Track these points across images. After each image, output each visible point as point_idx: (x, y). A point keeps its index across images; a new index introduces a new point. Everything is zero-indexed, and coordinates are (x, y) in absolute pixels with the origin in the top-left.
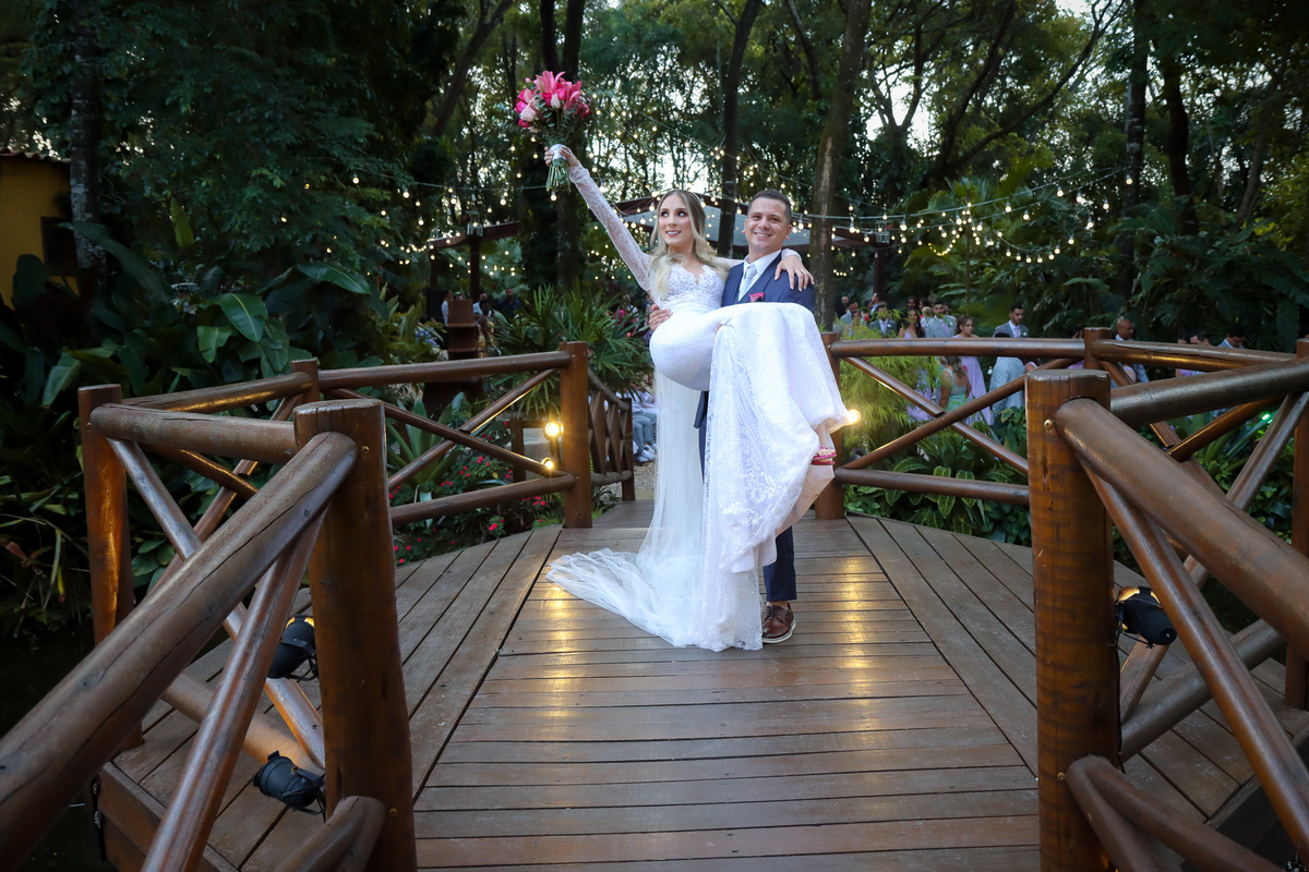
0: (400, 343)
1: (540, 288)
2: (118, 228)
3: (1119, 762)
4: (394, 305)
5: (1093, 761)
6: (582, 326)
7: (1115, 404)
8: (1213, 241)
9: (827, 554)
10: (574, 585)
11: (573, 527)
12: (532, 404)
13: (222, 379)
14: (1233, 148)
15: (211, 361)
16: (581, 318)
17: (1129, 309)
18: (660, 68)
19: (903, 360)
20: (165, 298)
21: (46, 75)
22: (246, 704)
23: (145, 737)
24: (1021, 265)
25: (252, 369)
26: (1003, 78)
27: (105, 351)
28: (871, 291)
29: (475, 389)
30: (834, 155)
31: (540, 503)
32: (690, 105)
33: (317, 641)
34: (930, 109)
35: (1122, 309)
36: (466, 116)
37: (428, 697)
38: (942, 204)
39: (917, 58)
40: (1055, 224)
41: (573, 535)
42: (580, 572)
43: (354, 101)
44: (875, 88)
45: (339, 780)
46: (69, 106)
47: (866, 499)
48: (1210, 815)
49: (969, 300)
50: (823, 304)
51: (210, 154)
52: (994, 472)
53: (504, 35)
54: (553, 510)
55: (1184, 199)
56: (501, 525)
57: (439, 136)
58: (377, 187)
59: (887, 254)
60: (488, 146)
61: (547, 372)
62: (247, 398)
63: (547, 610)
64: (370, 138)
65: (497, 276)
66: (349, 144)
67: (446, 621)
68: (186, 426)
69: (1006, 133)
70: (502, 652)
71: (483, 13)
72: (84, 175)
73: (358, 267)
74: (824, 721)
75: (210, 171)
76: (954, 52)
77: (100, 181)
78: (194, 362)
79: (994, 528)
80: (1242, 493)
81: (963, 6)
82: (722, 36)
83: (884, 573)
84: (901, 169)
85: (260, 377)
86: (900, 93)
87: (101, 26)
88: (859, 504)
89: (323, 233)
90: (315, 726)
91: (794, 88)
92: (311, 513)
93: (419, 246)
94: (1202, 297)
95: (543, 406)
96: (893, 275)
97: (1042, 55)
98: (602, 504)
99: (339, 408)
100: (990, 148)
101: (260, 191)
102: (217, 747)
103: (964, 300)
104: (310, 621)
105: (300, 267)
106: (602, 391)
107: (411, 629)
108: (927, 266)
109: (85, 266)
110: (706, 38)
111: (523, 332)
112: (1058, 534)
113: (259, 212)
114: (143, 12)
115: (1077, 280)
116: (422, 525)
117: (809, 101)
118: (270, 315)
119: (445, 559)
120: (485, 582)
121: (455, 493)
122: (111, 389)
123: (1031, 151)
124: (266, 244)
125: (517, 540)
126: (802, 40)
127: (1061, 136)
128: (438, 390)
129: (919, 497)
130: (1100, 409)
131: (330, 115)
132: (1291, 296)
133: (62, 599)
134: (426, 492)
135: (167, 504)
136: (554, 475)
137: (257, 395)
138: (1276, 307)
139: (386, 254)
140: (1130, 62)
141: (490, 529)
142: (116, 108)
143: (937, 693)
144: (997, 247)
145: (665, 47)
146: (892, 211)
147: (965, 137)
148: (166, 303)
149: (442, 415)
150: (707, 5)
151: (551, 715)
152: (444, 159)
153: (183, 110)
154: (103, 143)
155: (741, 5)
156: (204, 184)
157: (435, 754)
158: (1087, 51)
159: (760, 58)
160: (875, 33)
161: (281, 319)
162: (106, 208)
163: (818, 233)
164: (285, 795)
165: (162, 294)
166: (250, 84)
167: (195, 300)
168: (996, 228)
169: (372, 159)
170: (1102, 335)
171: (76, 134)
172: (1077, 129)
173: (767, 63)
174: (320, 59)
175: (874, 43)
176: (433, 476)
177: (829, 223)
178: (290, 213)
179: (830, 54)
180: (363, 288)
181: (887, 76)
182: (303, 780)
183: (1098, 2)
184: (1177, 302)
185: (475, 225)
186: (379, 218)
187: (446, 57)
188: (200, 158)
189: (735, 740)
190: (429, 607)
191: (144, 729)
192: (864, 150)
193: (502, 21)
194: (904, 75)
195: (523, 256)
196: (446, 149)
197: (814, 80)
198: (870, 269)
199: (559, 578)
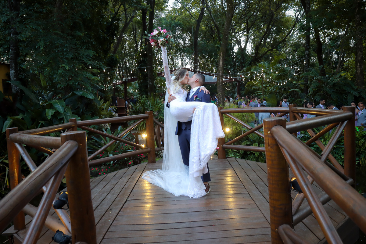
0: (104, 112)
1: (142, 96)
2: (24, 82)
3: (292, 226)
4: (102, 101)
5: (285, 226)
6: (154, 106)
8: (330, 78)
9: (221, 169)
10: (150, 179)
11: (150, 163)
12: (140, 128)
13: (53, 124)
14: (336, 52)
15: (50, 119)
16: (154, 104)
17: (307, 97)
18: (177, 34)
19: (244, 114)
20: (37, 101)
21: (3, 40)
22: (43, 218)
23: (26, 226)
24: (277, 86)
25: (61, 121)
26: (272, 34)
27: (20, 117)
28: (237, 94)
29: (125, 124)
30: (223, 57)
31: (143, 156)
32: (185, 43)
33: (68, 198)
34: (251, 43)
35: (305, 98)
36: (123, 48)
37: (106, 213)
38: (255, 69)
39: (247, 29)
40: (286, 74)
41: (150, 165)
42: (151, 176)
43: (90, 45)
44: (236, 38)
45: (75, 237)
46: (9, 48)
47: (234, 153)
48: (321, 240)
49: (263, 96)
51: (49, 61)
53: (133, 25)
54: (146, 158)
55: (321, 66)
56: (132, 163)
57: (115, 54)
58: (96, 69)
59: (241, 84)
60: (129, 56)
61: (142, 120)
62: (55, 130)
63: (144, 187)
64: (94, 55)
65: (132, 92)
66: (88, 57)
67: (113, 191)
68: (34, 139)
69: (273, 49)
70: (128, 199)
71: (126, 19)
72: (14, 68)
73: (91, 91)
74: (217, 216)
75: (49, 66)
76: (257, 27)
77: (18, 69)
78: (45, 119)
80: (328, 150)
81: (260, 14)
82: (193, 24)
83: (236, 174)
84: (244, 60)
85: (63, 123)
86: (243, 39)
87: (17, 27)
88: (233, 154)
89: (81, 82)
90: (70, 222)
91: (214, 38)
92: (64, 163)
93: (110, 84)
94: (327, 94)
95: (144, 129)
96: (242, 89)
97: (282, 27)
99: (73, 133)
100: (268, 53)
101: (63, 71)
102: (35, 229)
103: (262, 96)
104: (67, 193)
105: (74, 92)
106: (159, 124)
107: (103, 194)
108: (251, 87)
109: (14, 93)
110: (189, 25)
111: (138, 109)
112: (273, 162)
113: (63, 77)
114: (29, 22)
115: (292, 90)
116: (110, 163)
117: (218, 42)
118: (66, 105)
119: (113, 174)
120: (125, 180)
121: (119, 154)
122: (15, 129)
123: (280, 54)
124: (65, 85)
125: (136, 166)
126: (215, 25)
127: (288, 50)
128: (114, 125)
130: (283, 128)
131: (84, 49)
132: (351, 93)
133: (8, 187)
134: (111, 154)
135: (30, 161)
136: (145, 149)
137: (58, 129)
138: (347, 96)
139: (100, 87)
140: (305, 29)
141: (129, 164)
142: (22, 49)
143: (248, 207)
144: (270, 81)
145: (178, 28)
146: (241, 72)
147: (261, 51)
148: (37, 103)
149: (115, 132)
150: (189, 16)
151: (143, 216)
152: (116, 60)
153: (41, 49)
154: (19, 58)
155: (198, 16)
156: (47, 69)
157: (107, 229)
158: (294, 26)
159: (204, 30)
160: (236, 22)
161: (70, 106)
162: (20, 76)
163: (219, 79)
164: (61, 242)
165: (36, 100)
166: (60, 41)
167: (46, 101)
168: (270, 76)
169: (95, 61)
170: (295, 106)
171: (11, 56)
172: (293, 48)
173: (206, 32)
174: (80, 34)
175: (235, 25)
176: (113, 149)
177: (223, 76)
178: (72, 77)
179: (223, 29)
180: (93, 97)
181: (239, 34)
182: (66, 238)
183: (297, 12)
184: (320, 95)
185: (125, 78)
186: (97, 78)
187: (116, 32)
188: (46, 62)
189: (192, 222)
190: (108, 187)
191: (26, 224)
192: (233, 55)
193: (132, 21)
194: (244, 34)
195: (139, 87)
196: (117, 57)
197: (219, 36)
198: (236, 88)
199: (146, 178)
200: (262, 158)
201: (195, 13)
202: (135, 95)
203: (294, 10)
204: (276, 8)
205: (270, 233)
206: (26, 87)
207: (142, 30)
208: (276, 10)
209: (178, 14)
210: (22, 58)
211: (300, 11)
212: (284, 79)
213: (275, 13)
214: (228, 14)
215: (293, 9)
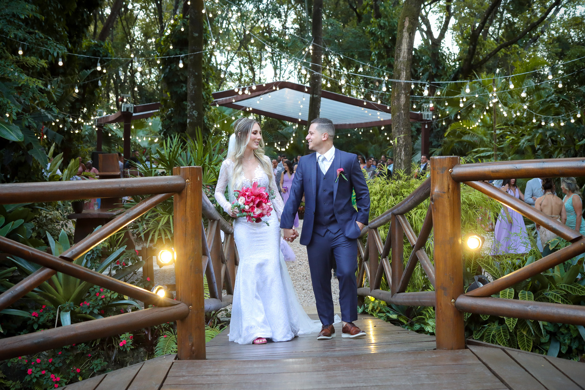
1: (169, 139)
12: (160, 234)
24: (540, 131)
32: (285, 28)
40: (565, 100)
50: (403, 153)
52: (549, 293)
56: (130, 341)
57: (104, 40)
66: (12, 20)
69: (510, 45)
79: (550, 339)
84: (438, 68)
98: (219, 322)
100: (500, 55)
108: (460, 136)
117: (372, 20)
134: (67, 311)
136: (167, 304)
141: (121, 344)
144: (525, 116)
147: (483, 47)
163: (399, 95)
176: (73, 296)
180: (18, 136)
195: (162, 126)
196: (108, 50)
197: (376, 4)
198: (418, 139)
200: (525, 333)
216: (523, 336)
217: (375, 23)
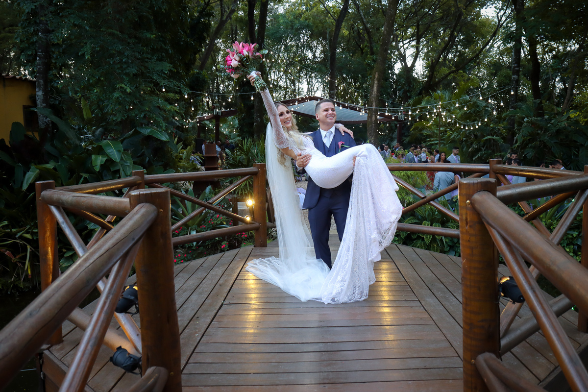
0: (183, 163)
1: (246, 139)
2: (57, 111)
3: (499, 356)
4: (180, 146)
5: (487, 355)
7: (498, 194)
8: (551, 120)
10: (258, 273)
11: (259, 247)
12: (242, 191)
13: (102, 179)
14: (561, 78)
15: (98, 171)
18: (302, 40)
19: (409, 173)
20: (78, 142)
21: (26, 42)
22: (104, 325)
23: (64, 339)
24: (463, 130)
25: (116, 174)
26: (456, 46)
27: (50, 166)
29: (216, 184)
30: (379, 80)
31: (244, 236)
32: (315, 57)
33: (139, 297)
34: (423, 60)
36: (214, 62)
37: (191, 323)
38: (428, 102)
39: (418, 37)
40: (479, 112)
41: (258, 250)
42: (261, 267)
43: (164, 54)
44: (399, 50)
45: (148, 359)
46: (36, 55)
48: (542, 380)
49: (440, 146)
51: (99, 78)
52: (450, 224)
53: (231, 25)
54: (250, 238)
55: (538, 101)
56: (227, 245)
57: (202, 70)
58: (173, 93)
59: (403, 125)
61: (247, 177)
62: (112, 187)
63: (245, 284)
64: (170, 71)
65: (227, 133)
66: (160, 74)
67: (200, 289)
68: (83, 199)
69: (458, 70)
70: (225, 303)
71: (222, 15)
72: (42, 87)
73: (164, 129)
75: (99, 85)
76: (434, 34)
77: (49, 89)
78: (90, 171)
79: (450, 249)
80: (558, 235)
81: (439, 13)
82: (330, 26)
83: (398, 269)
84: (410, 86)
85: (120, 177)
86: (410, 52)
87: (50, 20)
89: (149, 114)
90: (138, 335)
91: (362, 49)
92: (136, 239)
93: (192, 119)
94: (545, 146)
95: (246, 192)
96: (405, 134)
97: (474, 36)
98: (272, 237)
99: (149, 192)
100: (450, 77)
101: (121, 94)
102: (91, 343)
104: (136, 288)
105: (138, 129)
107: (184, 292)
108: (421, 130)
109: (42, 127)
110: (323, 27)
111: (238, 159)
112: (472, 251)
113: (120, 104)
114: (69, 14)
115: (489, 137)
116: (192, 245)
117: (369, 56)
118: (124, 150)
119: (199, 261)
120: (218, 271)
121: (206, 231)
122: (50, 183)
123: (469, 79)
124: (123, 118)
125: (234, 251)
126: (366, 29)
127: (483, 72)
128: (200, 185)
129: (416, 235)
130: (492, 196)
131: (153, 60)
132: (586, 145)
133: (30, 277)
134: (194, 230)
135: (74, 235)
136: (250, 223)
137: (116, 186)
138: (579, 150)
139: (177, 123)
140: (514, 39)
141: (222, 247)
142: (57, 56)
143: (420, 324)
144: (453, 122)
145: (304, 31)
146: (405, 106)
147: (439, 73)
148: (78, 145)
149: (201, 196)
150: (323, 12)
151: (246, 331)
152: (204, 80)
153: (87, 58)
154: (51, 72)
155: (338, 12)
156: (95, 91)
157: (193, 348)
158: (495, 34)
159: (347, 36)
160: (399, 25)
161: (129, 152)
162: (52, 101)
163: (371, 115)
164: (124, 365)
165: (77, 140)
166: (117, 47)
167: (91, 143)
168: (452, 114)
169: (171, 80)
170: (499, 162)
171: (39, 68)
172: (490, 69)
173: (350, 39)
174: (148, 35)
175: (398, 30)
176: (197, 222)
177: (376, 111)
178: (134, 105)
179: (378, 35)
180: (166, 138)
181: (404, 45)
182: (132, 359)
183: (499, 12)
184: (534, 148)
185: (217, 110)
186: (175, 108)
187: (205, 35)
188: (94, 79)
189: (329, 344)
190: (192, 282)
191: (63, 335)
192: (393, 78)
193: (231, 19)
194: (412, 44)
195: (239, 124)
196: (205, 76)
197: (371, 46)
198: (395, 132)
199: (252, 269)
200: (435, 245)
201: (334, 7)
202: (232, 138)
203: (495, 7)
204: (466, 3)
205: (462, 366)
206: (61, 118)
207: (245, 33)
208: (466, 7)
209: (304, 9)
210: (55, 72)
211: (506, 9)
212: (475, 120)
213: (464, 11)
214: (390, 10)
215: (494, 5)
216: (434, 247)
217: (370, 58)
